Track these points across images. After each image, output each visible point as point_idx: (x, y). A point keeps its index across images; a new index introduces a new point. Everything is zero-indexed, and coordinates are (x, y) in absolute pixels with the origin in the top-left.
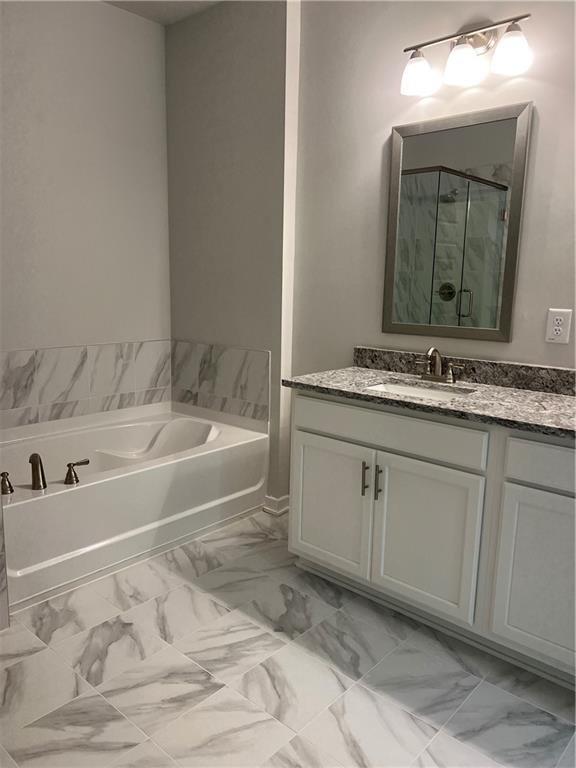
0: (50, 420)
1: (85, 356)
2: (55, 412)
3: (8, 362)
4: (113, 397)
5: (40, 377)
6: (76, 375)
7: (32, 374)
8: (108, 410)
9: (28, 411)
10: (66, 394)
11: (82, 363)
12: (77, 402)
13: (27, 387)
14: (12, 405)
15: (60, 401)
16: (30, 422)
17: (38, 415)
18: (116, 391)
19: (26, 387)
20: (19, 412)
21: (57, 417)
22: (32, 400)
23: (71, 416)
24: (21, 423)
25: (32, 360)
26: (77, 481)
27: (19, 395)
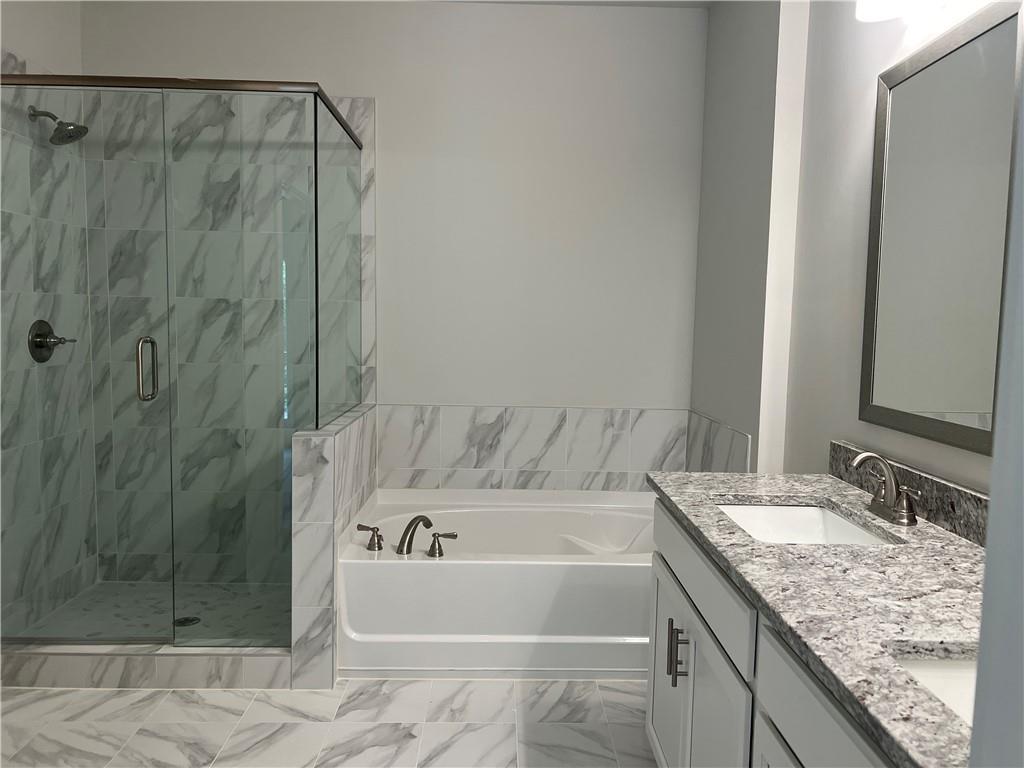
0: (515, 488)
1: (563, 419)
2: (522, 479)
3: (474, 419)
4: (597, 474)
5: (507, 439)
6: (550, 441)
7: (498, 433)
8: (588, 489)
9: (491, 473)
10: (536, 461)
11: (560, 427)
12: (549, 472)
13: (493, 447)
14: (474, 464)
15: (528, 468)
16: (492, 487)
17: (501, 481)
18: (601, 467)
19: (491, 446)
20: (482, 472)
21: (524, 486)
22: (496, 462)
23: (540, 488)
24: (482, 485)
25: (500, 417)
26: (441, 554)
27: (482, 456)
